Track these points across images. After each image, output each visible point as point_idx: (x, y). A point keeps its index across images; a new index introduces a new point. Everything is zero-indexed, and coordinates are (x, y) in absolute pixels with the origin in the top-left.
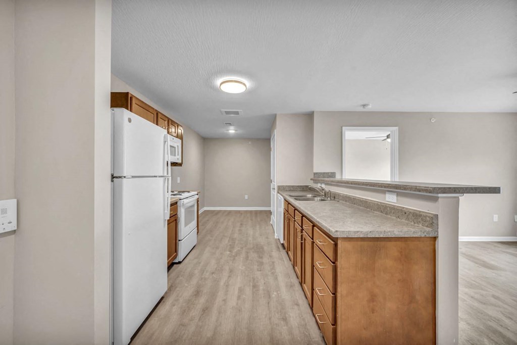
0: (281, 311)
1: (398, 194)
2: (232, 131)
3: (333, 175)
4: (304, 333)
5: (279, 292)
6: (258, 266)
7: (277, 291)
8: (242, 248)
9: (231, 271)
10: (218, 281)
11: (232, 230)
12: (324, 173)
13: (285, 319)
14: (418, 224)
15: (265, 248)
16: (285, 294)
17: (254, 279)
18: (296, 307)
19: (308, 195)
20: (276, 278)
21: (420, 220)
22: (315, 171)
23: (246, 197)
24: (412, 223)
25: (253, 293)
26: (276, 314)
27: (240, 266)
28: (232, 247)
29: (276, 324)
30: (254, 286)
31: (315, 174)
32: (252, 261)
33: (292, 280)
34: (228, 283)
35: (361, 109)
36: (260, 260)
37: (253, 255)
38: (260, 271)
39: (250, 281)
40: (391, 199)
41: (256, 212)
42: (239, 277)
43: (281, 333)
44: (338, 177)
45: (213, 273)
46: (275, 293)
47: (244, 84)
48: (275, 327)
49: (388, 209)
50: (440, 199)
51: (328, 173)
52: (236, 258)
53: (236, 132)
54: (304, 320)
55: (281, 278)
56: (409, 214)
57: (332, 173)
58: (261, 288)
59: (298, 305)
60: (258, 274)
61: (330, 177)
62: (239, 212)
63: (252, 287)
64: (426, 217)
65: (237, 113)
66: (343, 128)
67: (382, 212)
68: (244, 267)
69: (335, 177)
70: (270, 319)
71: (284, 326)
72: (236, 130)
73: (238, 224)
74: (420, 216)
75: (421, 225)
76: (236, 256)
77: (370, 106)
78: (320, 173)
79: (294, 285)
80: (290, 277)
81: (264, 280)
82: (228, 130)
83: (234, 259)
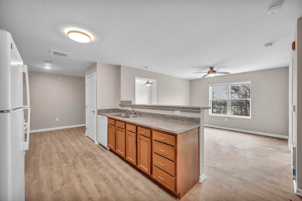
0: (131, 186)
1: (182, 111)
2: (48, 67)
3: (130, 102)
4: (150, 190)
5: (122, 176)
6: (97, 165)
7: (121, 176)
8: (75, 157)
9: (79, 177)
10: (73, 188)
11: (56, 147)
12: (126, 101)
13: (136, 189)
14: (193, 122)
15: (94, 152)
16: (127, 176)
17: (101, 175)
18: (137, 179)
19: (122, 114)
20: (115, 169)
21: (194, 121)
22: (122, 100)
23: (57, 119)
24: (190, 123)
25: (107, 183)
26: (130, 188)
27: (83, 170)
28: (66, 160)
29: (134, 194)
30: (105, 179)
31: (121, 102)
32: (90, 164)
33: (125, 166)
34: (82, 185)
35: (144, 69)
36: (96, 161)
37: (88, 160)
38: (101, 168)
39: (99, 177)
40: (178, 113)
41: (68, 130)
42: (89, 178)
43: (140, 197)
44: (133, 103)
45: (63, 184)
46: (121, 177)
47: (90, 38)
48: (134, 195)
49: (177, 118)
50: (201, 112)
51: (129, 101)
52: (76, 166)
53: (52, 68)
54: (145, 184)
55: (118, 167)
56: (188, 119)
57: (130, 101)
58: (110, 178)
59: (137, 178)
60: (101, 170)
61: (129, 103)
62: (51, 132)
63: (103, 181)
64: (196, 119)
65: (66, 55)
66: (135, 77)
67: (174, 119)
68: (87, 170)
69: (131, 103)
70: (129, 193)
71: (139, 192)
72: (52, 67)
73: (58, 141)
74: (194, 119)
75: (194, 123)
76: (75, 165)
77: (148, 68)
78: (124, 101)
79: (128, 168)
80: (122, 165)
81: (109, 173)
82: (44, 66)
83: (75, 168)
